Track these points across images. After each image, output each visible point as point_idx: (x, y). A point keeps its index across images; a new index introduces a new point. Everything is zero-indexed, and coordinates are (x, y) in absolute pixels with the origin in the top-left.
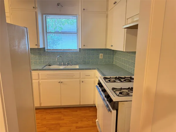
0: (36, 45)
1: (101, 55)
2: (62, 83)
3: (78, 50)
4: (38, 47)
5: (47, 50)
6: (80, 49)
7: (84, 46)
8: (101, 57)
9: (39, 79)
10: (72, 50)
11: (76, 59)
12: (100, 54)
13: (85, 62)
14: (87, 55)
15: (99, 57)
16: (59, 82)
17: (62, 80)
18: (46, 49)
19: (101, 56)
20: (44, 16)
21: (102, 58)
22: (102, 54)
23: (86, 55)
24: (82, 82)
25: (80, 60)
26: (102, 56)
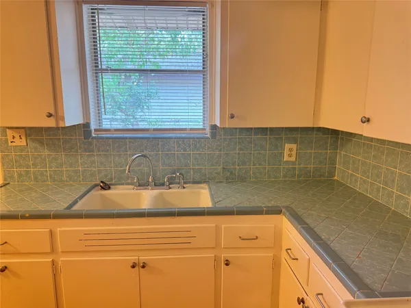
0: (50, 115)
1: (291, 150)
2: (143, 267)
3: (208, 130)
4: (57, 123)
5: (96, 130)
6: (214, 127)
7: (232, 116)
8: (290, 156)
9: (53, 250)
10: (185, 129)
11: (199, 165)
12: (287, 146)
13: (231, 173)
14: (240, 149)
15: (282, 155)
16: (133, 267)
17: (144, 258)
18: (93, 127)
19: (289, 152)
20: (86, 8)
21: (293, 159)
22: (294, 146)
23: (235, 149)
24: (227, 265)
25: (212, 165)
26: (294, 153)
